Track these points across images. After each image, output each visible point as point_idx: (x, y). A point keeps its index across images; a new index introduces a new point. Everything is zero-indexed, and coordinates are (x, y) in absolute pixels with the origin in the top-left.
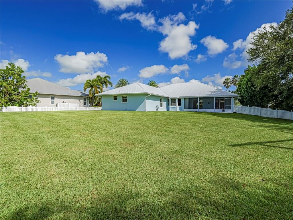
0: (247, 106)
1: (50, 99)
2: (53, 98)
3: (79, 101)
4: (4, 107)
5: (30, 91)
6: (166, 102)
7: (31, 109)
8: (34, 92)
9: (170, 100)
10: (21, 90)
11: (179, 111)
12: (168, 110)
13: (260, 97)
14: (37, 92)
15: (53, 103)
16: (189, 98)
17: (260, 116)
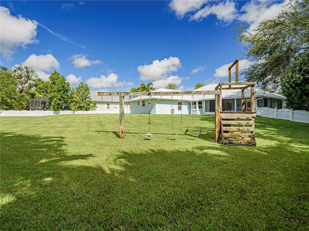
0: (275, 108)
1: (107, 105)
2: (108, 104)
3: (127, 106)
4: (76, 112)
5: (92, 100)
6: (187, 106)
7: (90, 112)
8: (94, 101)
9: (191, 103)
10: (87, 99)
11: (200, 114)
12: (190, 113)
13: (297, 96)
14: (95, 101)
15: (108, 108)
16: (210, 100)
17: (292, 121)
